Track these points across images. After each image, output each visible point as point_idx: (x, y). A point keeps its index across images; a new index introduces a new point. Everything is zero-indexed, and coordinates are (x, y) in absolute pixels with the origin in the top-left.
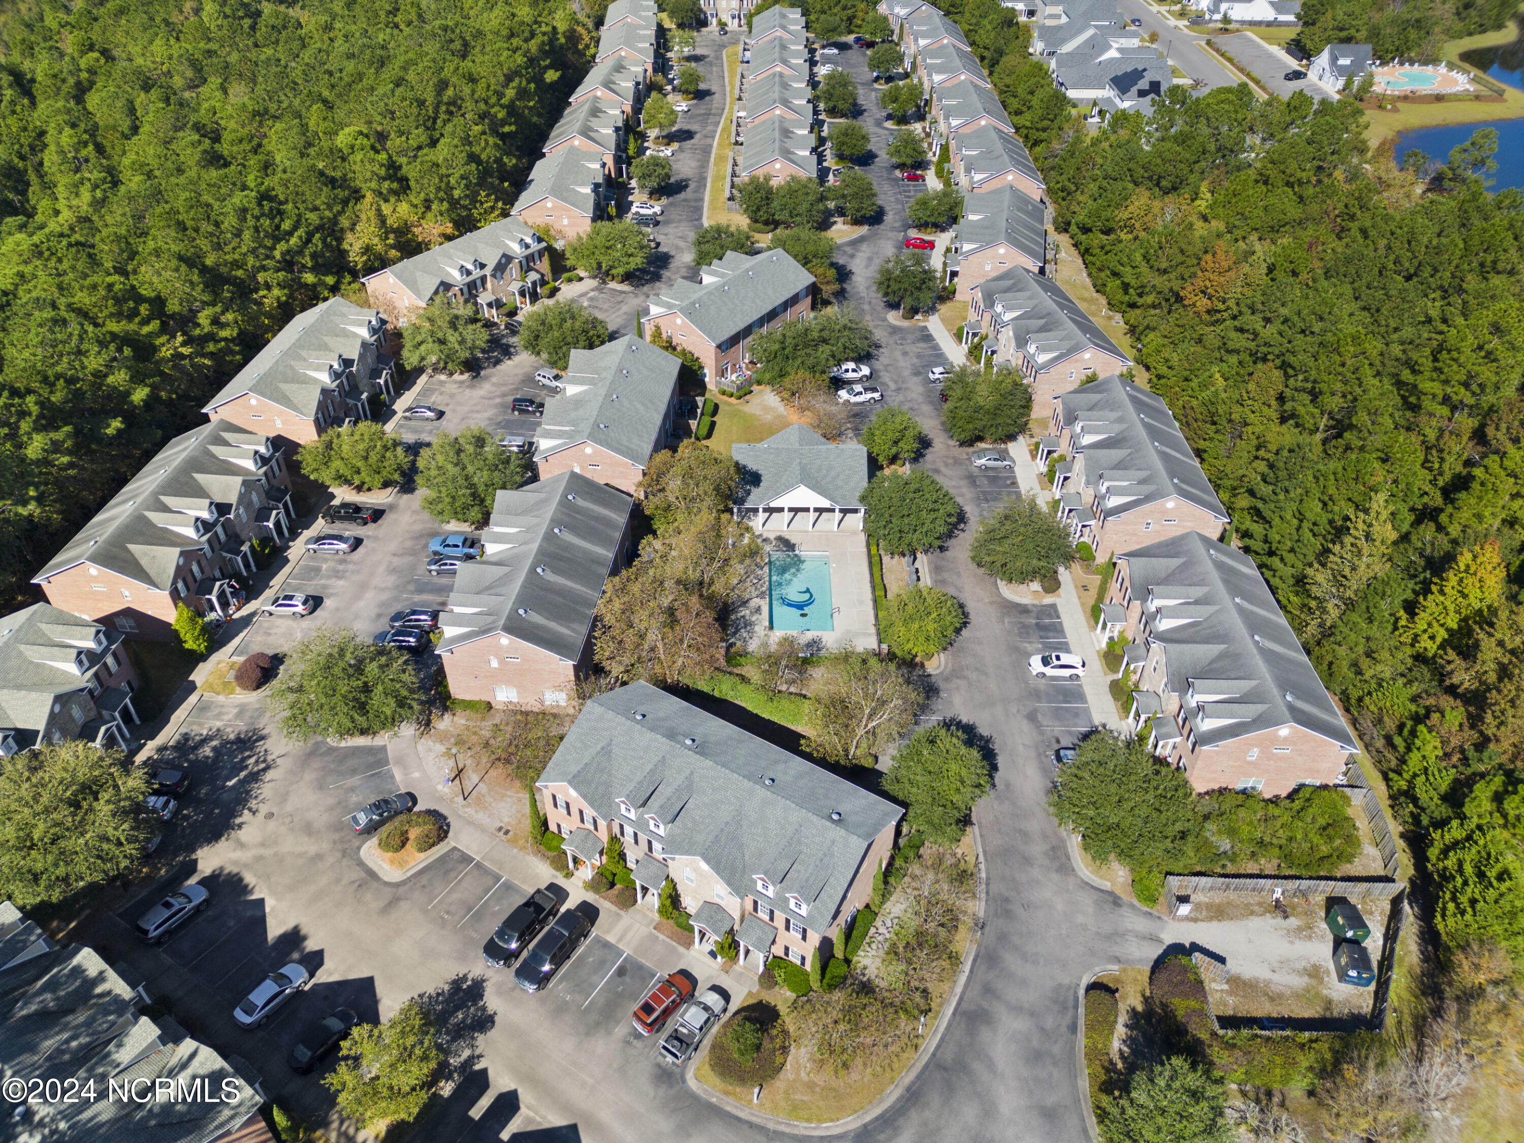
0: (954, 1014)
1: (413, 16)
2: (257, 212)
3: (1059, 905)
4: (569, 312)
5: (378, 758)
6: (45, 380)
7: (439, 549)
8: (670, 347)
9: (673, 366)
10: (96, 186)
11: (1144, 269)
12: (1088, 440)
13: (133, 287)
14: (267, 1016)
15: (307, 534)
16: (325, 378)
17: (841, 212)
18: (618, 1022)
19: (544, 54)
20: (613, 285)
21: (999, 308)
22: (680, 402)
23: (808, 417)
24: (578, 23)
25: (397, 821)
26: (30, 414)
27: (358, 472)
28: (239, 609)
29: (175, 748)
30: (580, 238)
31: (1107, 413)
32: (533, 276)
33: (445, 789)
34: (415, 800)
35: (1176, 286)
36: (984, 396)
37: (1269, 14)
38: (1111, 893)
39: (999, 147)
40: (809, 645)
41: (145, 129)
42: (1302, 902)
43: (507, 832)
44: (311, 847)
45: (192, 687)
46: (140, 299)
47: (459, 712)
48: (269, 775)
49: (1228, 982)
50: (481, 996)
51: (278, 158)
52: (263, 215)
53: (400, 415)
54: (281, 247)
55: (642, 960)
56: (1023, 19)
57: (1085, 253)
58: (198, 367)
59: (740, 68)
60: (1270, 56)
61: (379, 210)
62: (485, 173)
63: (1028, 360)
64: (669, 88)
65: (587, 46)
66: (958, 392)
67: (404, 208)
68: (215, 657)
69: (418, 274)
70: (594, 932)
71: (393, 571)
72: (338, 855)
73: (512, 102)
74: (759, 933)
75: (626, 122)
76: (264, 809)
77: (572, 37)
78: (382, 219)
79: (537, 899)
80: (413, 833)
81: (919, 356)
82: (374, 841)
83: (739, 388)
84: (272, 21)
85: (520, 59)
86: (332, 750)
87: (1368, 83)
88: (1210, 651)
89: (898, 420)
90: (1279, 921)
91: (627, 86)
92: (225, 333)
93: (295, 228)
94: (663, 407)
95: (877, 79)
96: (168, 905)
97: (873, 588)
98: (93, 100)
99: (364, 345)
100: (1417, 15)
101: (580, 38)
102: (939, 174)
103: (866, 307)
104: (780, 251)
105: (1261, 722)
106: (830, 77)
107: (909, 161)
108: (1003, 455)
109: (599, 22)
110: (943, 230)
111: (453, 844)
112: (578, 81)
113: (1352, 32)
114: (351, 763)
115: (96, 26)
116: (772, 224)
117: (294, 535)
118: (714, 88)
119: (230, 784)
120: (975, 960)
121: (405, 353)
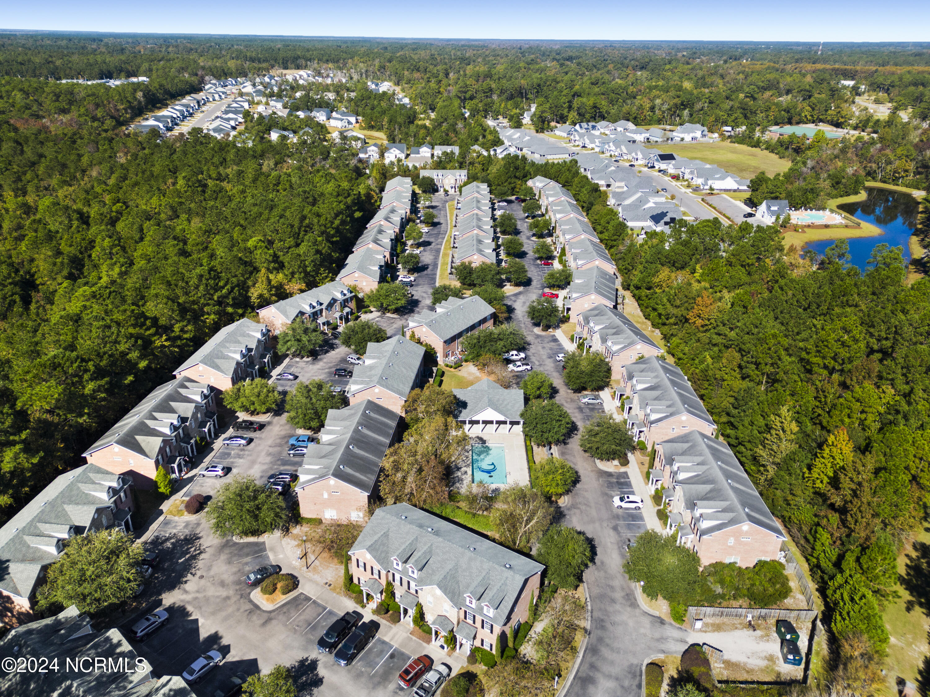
0: (574, 678)
1: (288, 186)
2: (207, 277)
3: (631, 623)
4: (367, 325)
5: (260, 548)
6: (98, 355)
7: (295, 443)
8: (419, 342)
9: (421, 351)
10: (123, 265)
11: (668, 305)
12: (640, 387)
13: (143, 312)
14: (199, 677)
15: (223, 436)
16: (238, 357)
17: (509, 280)
18: (390, 682)
19: (354, 203)
20: (389, 315)
21: (592, 324)
22: (424, 370)
23: (492, 378)
24: (371, 190)
25: (271, 579)
26: (89, 371)
27: (254, 404)
28: (186, 473)
29: (151, 543)
30: (372, 291)
31: (649, 373)
32: (347, 310)
33: (297, 563)
34: (280, 569)
35: (685, 313)
36: (584, 366)
37: (735, 186)
38: (659, 618)
39: (591, 248)
40: (493, 491)
41: (148, 238)
42: (764, 622)
43: (330, 585)
44: (224, 593)
45: (161, 512)
46: (146, 318)
47: (304, 525)
48: (202, 556)
49: (723, 663)
50: (316, 669)
51: (218, 253)
52: (210, 278)
53: (274, 377)
54: (218, 294)
55: (403, 650)
56: (603, 189)
57: (638, 299)
58: (172, 352)
59: (455, 212)
60: (736, 206)
61: (268, 277)
62: (323, 261)
63: (608, 349)
64: (418, 221)
65: (376, 201)
66: (571, 363)
67: (280, 276)
68: (173, 498)
69: (288, 307)
70: (378, 636)
71: (269, 454)
72: (239, 597)
73: (338, 226)
74: (467, 630)
75: (396, 236)
76: (199, 573)
77: (369, 196)
78: (269, 281)
79: (346, 618)
80: (279, 585)
81: (551, 349)
82: (259, 589)
83: (455, 364)
84: (214, 189)
85: (342, 206)
86: (236, 544)
87: (788, 219)
88: (706, 488)
89: (539, 377)
90: (751, 632)
91: (397, 219)
92: (185, 336)
93: (226, 285)
94: (415, 371)
95: (527, 217)
96: (148, 620)
97: (528, 462)
98: (120, 226)
99: (259, 341)
100: (810, 186)
101: (372, 197)
102: (561, 262)
103: (523, 325)
104: (477, 296)
105: (732, 522)
106: (502, 216)
107: (544, 256)
108: (597, 397)
109: (382, 190)
110: (563, 289)
111: (301, 591)
112: (371, 217)
113: (778, 194)
114: (246, 550)
115: (121, 191)
116: (472, 285)
117: (217, 437)
118: (442, 221)
119: (180, 561)
120: (585, 651)
121: (279, 346)
